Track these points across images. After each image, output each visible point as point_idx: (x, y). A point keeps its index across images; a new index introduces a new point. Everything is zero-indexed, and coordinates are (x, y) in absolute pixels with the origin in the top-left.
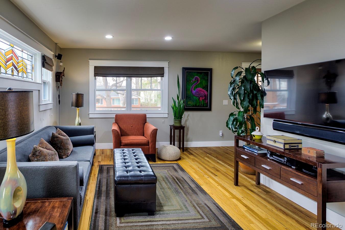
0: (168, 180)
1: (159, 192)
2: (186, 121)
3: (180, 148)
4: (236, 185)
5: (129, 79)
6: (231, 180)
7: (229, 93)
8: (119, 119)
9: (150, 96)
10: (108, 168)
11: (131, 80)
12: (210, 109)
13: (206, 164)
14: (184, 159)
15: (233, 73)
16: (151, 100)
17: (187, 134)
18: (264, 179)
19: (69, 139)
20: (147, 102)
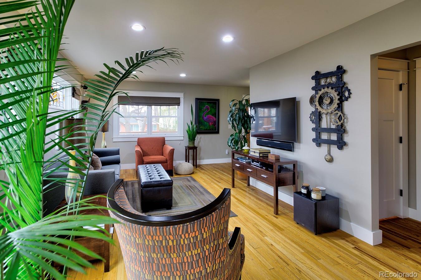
0: (183, 188)
1: (174, 195)
2: (199, 142)
3: (194, 165)
4: (233, 188)
5: (149, 107)
6: (230, 184)
7: (228, 119)
8: (140, 142)
9: (169, 122)
10: (132, 183)
11: (152, 108)
12: (218, 132)
13: (214, 176)
14: (196, 173)
15: (231, 104)
16: (170, 126)
17: (200, 154)
18: (252, 181)
19: (99, 159)
20: (166, 128)
